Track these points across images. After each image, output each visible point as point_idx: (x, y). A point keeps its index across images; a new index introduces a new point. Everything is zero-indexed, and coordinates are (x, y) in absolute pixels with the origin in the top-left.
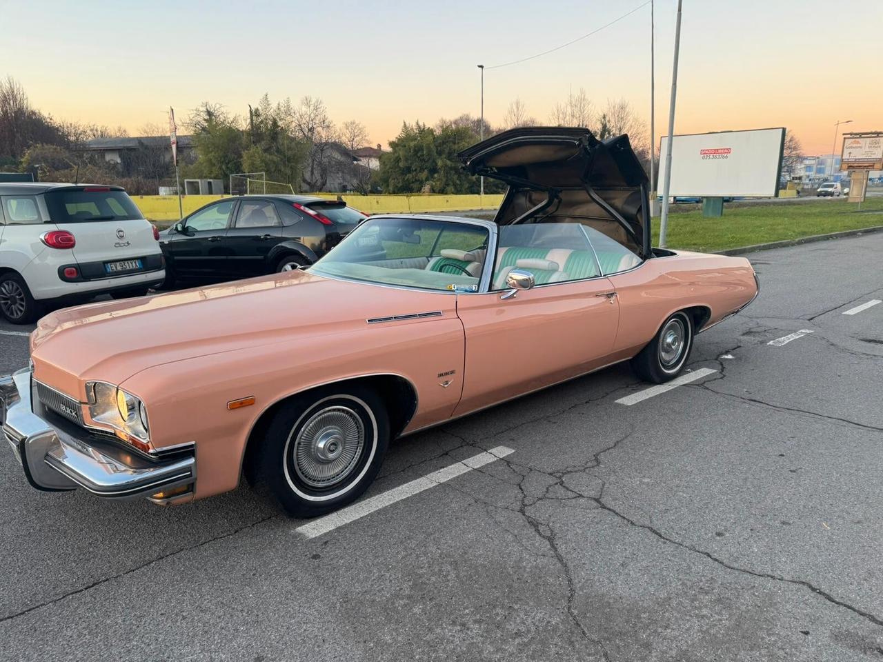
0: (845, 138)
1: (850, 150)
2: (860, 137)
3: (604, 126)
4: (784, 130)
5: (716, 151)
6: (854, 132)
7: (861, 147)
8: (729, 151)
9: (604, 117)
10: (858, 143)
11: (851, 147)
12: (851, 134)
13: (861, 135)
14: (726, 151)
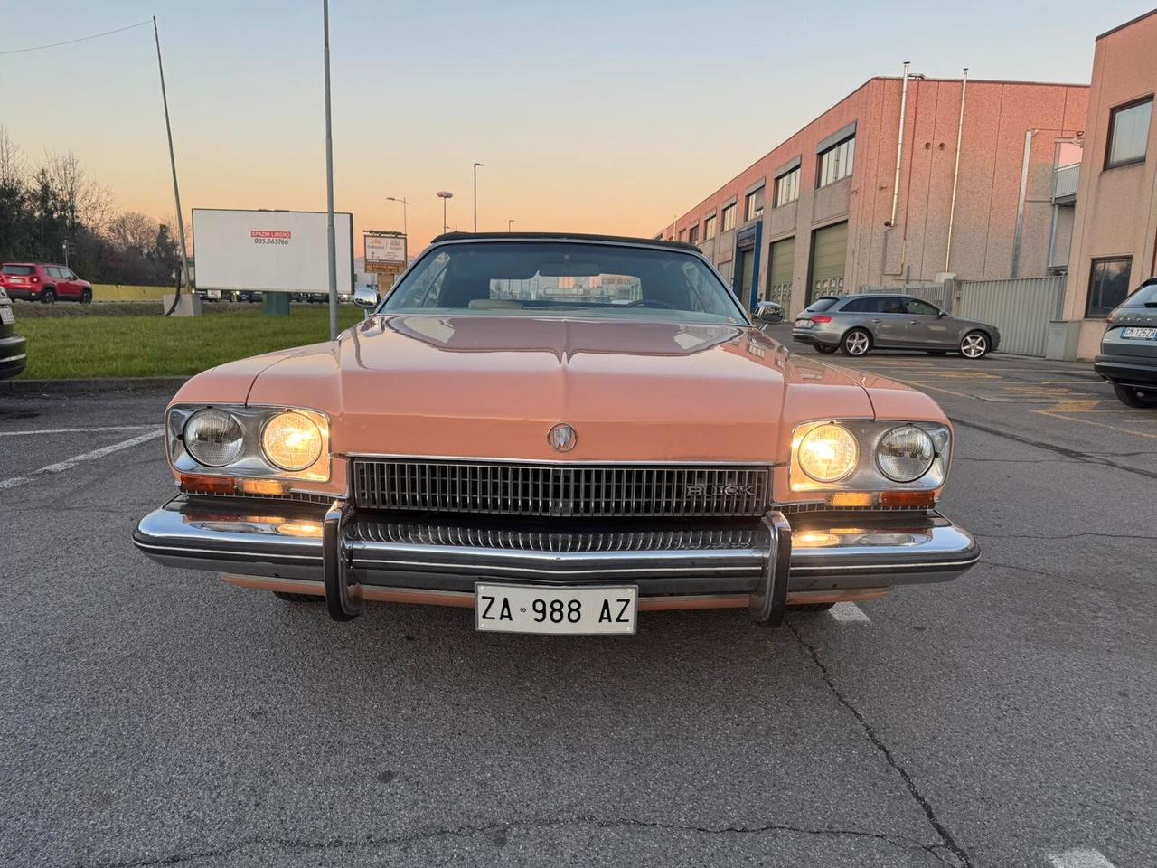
0: (365, 236)
1: (373, 250)
2: (380, 236)
3: (45, 188)
4: (351, 215)
5: (272, 234)
6: (374, 230)
7: (383, 248)
8: (288, 235)
9: (43, 173)
10: (379, 242)
11: (373, 247)
12: (371, 232)
13: (380, 234)
14: (284, 235)
